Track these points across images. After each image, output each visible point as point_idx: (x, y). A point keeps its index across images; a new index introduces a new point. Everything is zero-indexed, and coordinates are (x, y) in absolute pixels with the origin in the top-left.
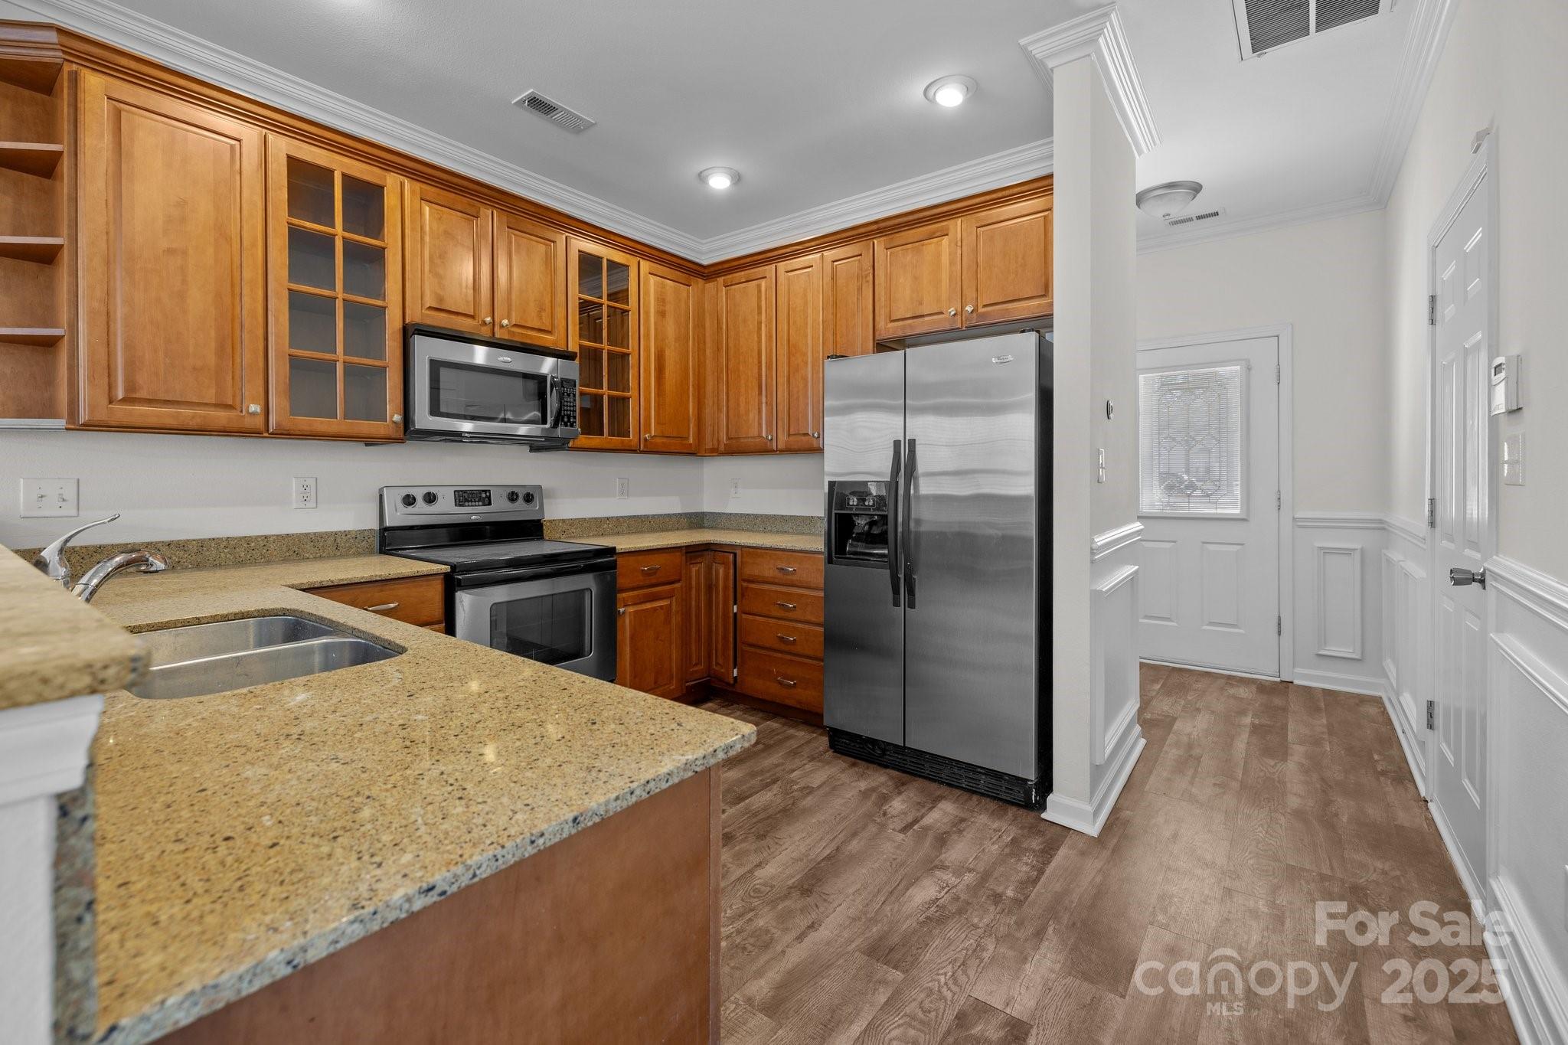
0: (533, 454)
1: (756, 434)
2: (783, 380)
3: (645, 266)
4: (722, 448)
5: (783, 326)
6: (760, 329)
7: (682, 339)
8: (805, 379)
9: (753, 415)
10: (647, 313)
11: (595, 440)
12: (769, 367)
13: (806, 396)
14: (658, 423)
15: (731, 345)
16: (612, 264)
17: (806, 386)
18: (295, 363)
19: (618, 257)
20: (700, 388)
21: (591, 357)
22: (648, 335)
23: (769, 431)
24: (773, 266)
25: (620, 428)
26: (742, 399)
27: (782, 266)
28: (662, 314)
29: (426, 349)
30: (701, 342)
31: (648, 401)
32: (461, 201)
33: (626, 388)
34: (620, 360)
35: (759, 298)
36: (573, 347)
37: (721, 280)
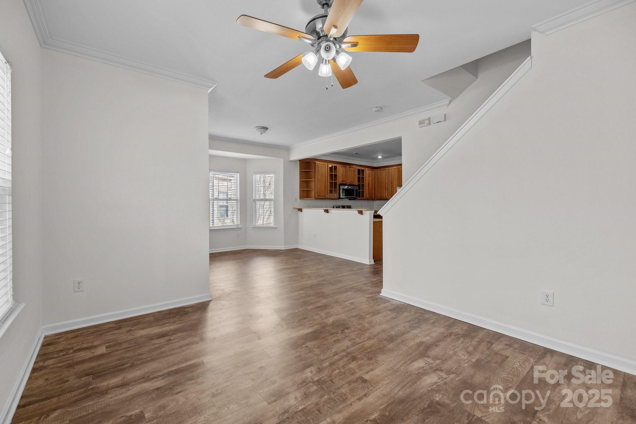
0: (349, 201)
1: (385, 196)
2: (390, 187)
3: (367, 169)
4: (379, 199)
5: (390, 178)
6: (386, 179)
7: (372, 180)
8: (394, 188)
9: (385, 193)
10: (367, 177)
11: (359, 198)
12: (388, 185)
13: (394, 190)
14: (368, 195)
15: (381, 181)
16: (362, 170)
17: (394, 189)
18: (330, 190)
19: (363, 169)
20: (375, 188)
21: (359, 185)
22: (367, 181)
23: (388, 196)
24: (388, 168)
25: (363, 196)
26: (383, 191)
27: (390, 168)
28: (369, 177)
29: (342, 187)
30: (375, 180)
31: (367, 192)
32: (344, 166)
33: (364, 190)
34: (363, 185)
35: (386, 173)
36: (357, 184)
37: (379, 169)
